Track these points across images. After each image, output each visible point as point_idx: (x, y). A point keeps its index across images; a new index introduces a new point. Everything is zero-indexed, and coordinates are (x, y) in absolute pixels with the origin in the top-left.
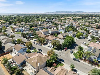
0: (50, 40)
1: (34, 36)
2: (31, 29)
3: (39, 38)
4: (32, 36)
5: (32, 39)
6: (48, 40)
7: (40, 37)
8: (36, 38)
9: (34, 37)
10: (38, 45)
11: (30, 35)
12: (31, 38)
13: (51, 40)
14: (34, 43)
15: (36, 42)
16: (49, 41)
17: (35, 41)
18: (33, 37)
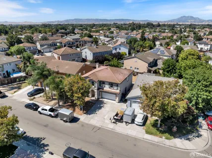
0: (112, 85)
1: (24, 71)
2: (13, 49)
3: (53, 79)
4: (15, 75)
5: (19, 88)
6: (102, 83)
7: (58, 73)
8: (36, 81)
9: (25, 78)
10: (56, 116)
11: (10, 70)
12: (14, 80)
13: (117, 85)
14: (28, 106)
15: (39, 100)
16: (107, 88)
17: (32, 94)
18: (21, 77)
